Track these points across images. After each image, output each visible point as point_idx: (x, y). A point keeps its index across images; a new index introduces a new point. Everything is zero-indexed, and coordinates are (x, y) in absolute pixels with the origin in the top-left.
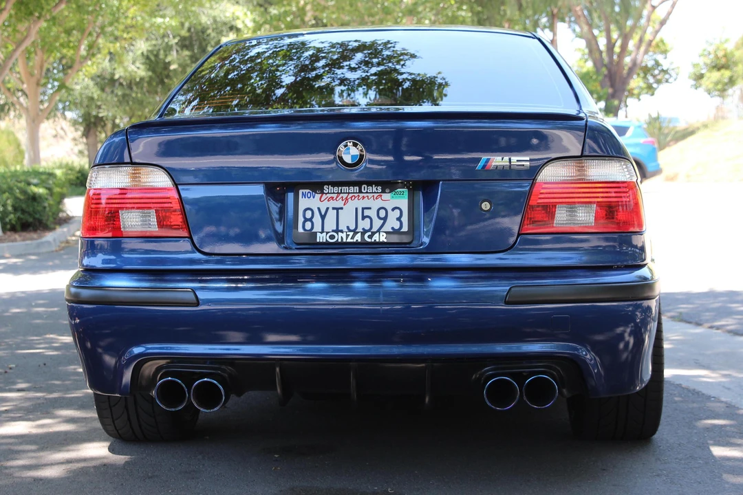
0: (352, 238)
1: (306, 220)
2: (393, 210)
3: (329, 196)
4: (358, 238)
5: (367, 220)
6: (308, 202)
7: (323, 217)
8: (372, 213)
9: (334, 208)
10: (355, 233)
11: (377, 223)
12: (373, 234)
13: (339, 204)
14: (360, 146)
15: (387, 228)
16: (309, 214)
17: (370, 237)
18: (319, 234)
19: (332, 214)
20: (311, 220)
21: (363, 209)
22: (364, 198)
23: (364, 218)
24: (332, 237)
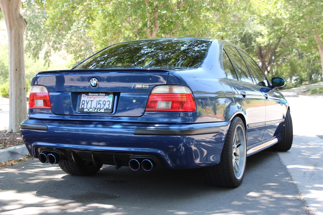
0: (94, 111)
1: (82, 104)
2: (108, 101)
3: (90, 96)
4: (96, 111)
5: (100, 105)
6: (84, 98)
7: (87, 103)
8: (101, 102)
9: (91, 101)
10: (95, 109)
11: (102, 106)
12: (101, 109)
13: (92, 99)
14: (96, 80)
15: (105, 108)
16: (83, 102)
17: (99, 110)
18: (85, 109)
19: (90, 102)
20: (84, 104)
21: (99, 101)
22: (100, 97)
23: (99, 104)
24: (88, 110)
